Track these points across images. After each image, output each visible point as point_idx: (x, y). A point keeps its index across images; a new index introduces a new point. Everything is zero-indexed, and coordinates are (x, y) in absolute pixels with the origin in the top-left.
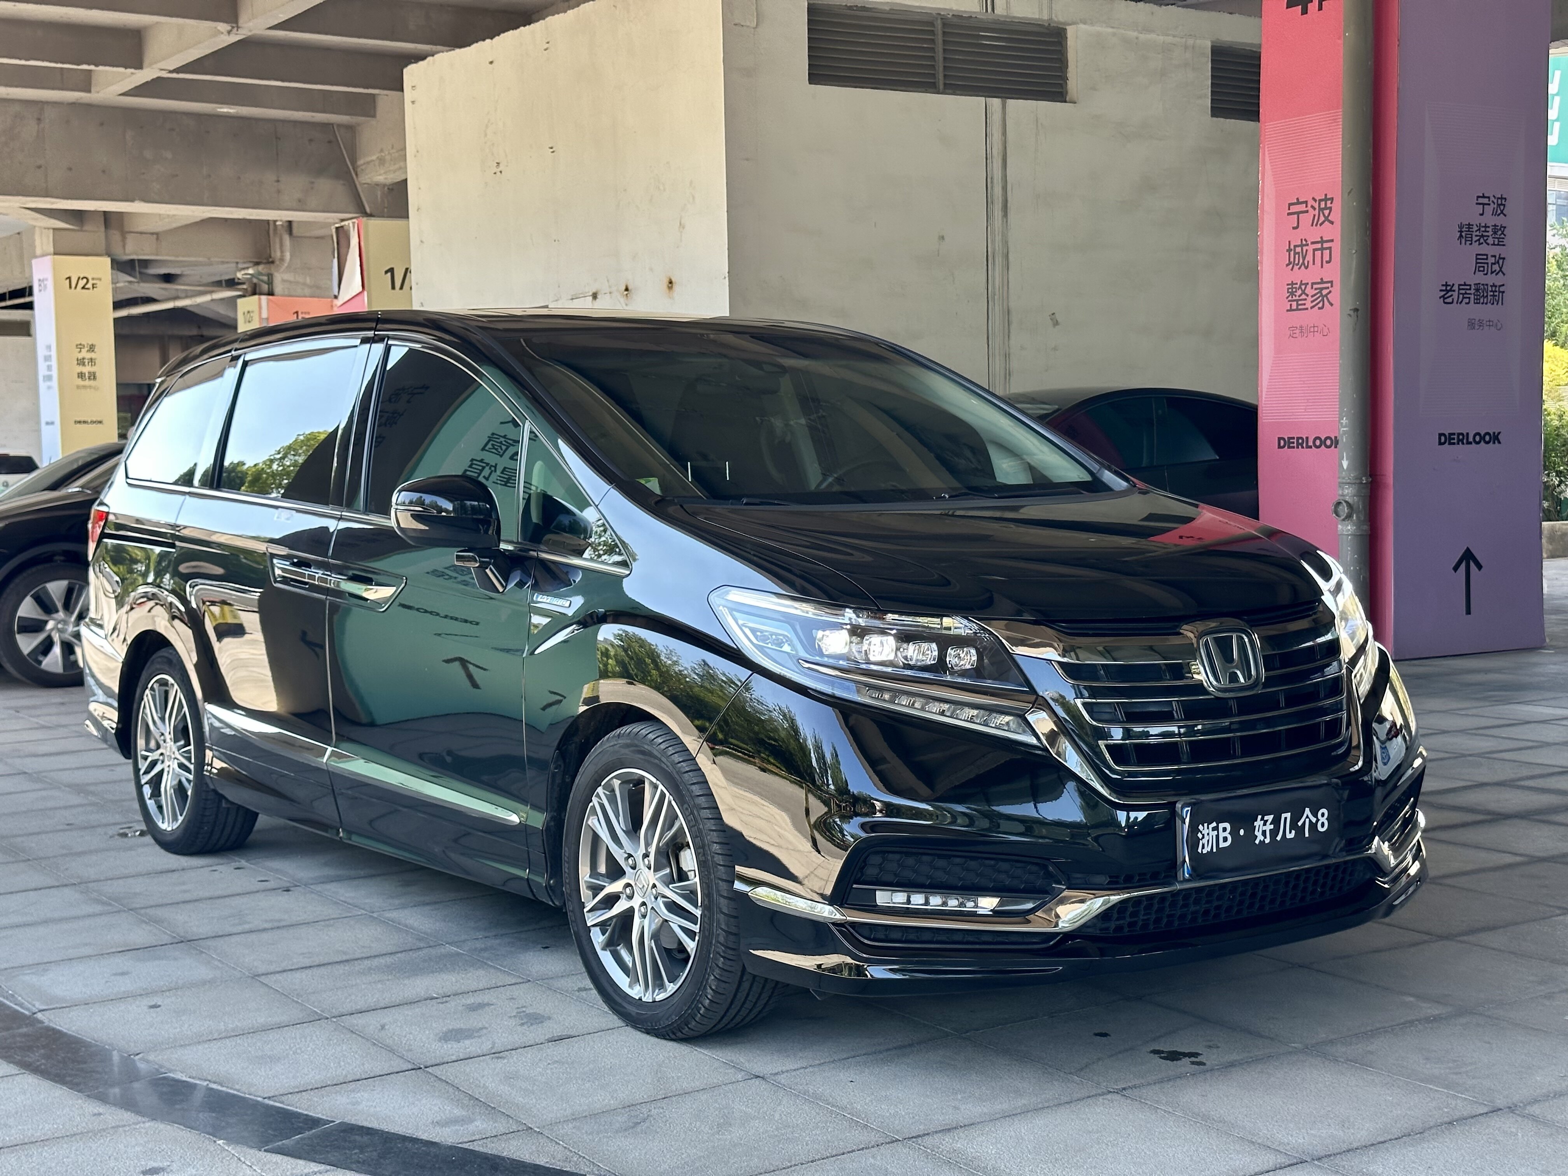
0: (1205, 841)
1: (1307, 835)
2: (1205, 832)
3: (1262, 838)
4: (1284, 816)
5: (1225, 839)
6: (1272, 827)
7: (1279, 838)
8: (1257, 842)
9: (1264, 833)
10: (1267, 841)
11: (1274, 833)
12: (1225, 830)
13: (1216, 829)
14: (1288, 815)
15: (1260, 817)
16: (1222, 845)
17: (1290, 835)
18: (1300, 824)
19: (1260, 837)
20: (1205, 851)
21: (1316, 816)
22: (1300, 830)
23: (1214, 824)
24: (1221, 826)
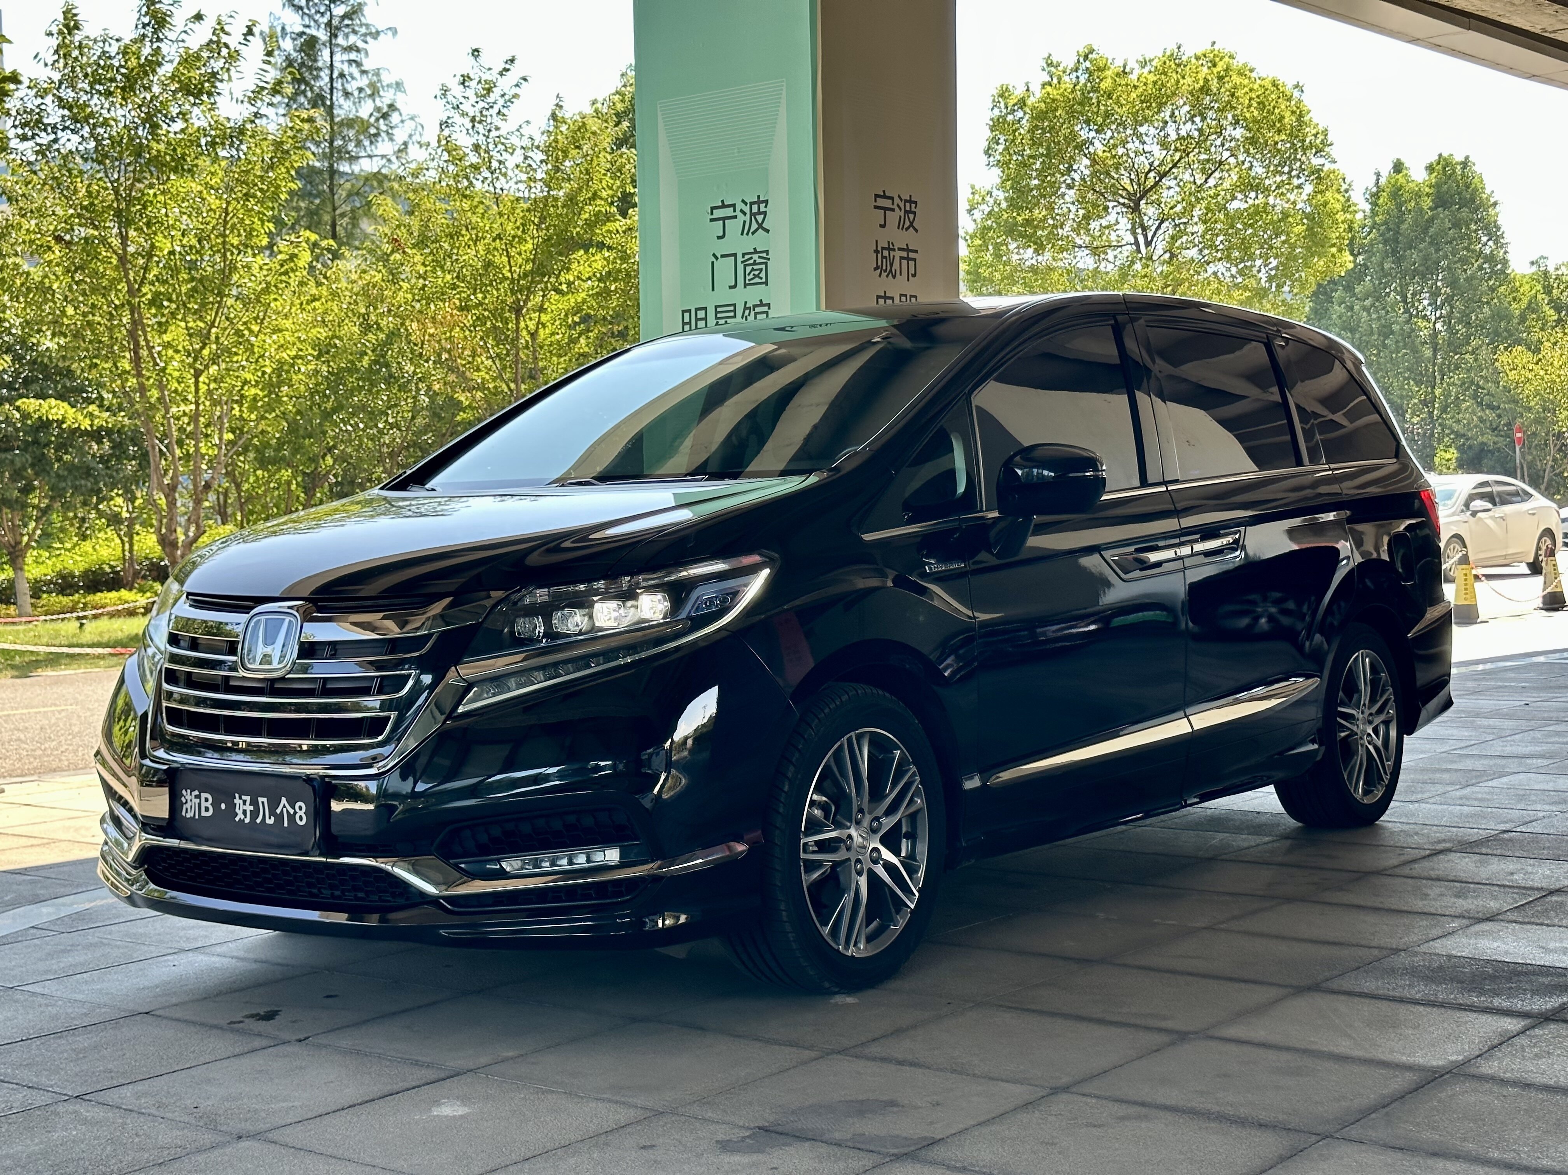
0: (188, 806)
1: (286, 825)
2: (188, 797)
3: (242, 817)
4: (260, 799)
5: (207, 809)
6: (252, 808)
7: (258, 821)
8: (237, 819)
9: (245, 812)
10: (247, 820)
11: (255, 814)
12: (207, 800)
13: (197, 797)
14: (265, 800)
15: (237, 795)
16: (204, 814)
17: (270, 821)
18: (278, 811)
19: (240, 816)
20: (188, 816)
21: (294, 808)
22: (279, 818)
23: (197, 793)
24: (204, 795)
